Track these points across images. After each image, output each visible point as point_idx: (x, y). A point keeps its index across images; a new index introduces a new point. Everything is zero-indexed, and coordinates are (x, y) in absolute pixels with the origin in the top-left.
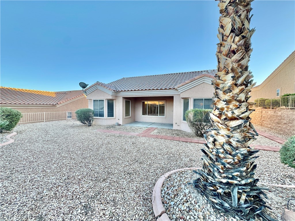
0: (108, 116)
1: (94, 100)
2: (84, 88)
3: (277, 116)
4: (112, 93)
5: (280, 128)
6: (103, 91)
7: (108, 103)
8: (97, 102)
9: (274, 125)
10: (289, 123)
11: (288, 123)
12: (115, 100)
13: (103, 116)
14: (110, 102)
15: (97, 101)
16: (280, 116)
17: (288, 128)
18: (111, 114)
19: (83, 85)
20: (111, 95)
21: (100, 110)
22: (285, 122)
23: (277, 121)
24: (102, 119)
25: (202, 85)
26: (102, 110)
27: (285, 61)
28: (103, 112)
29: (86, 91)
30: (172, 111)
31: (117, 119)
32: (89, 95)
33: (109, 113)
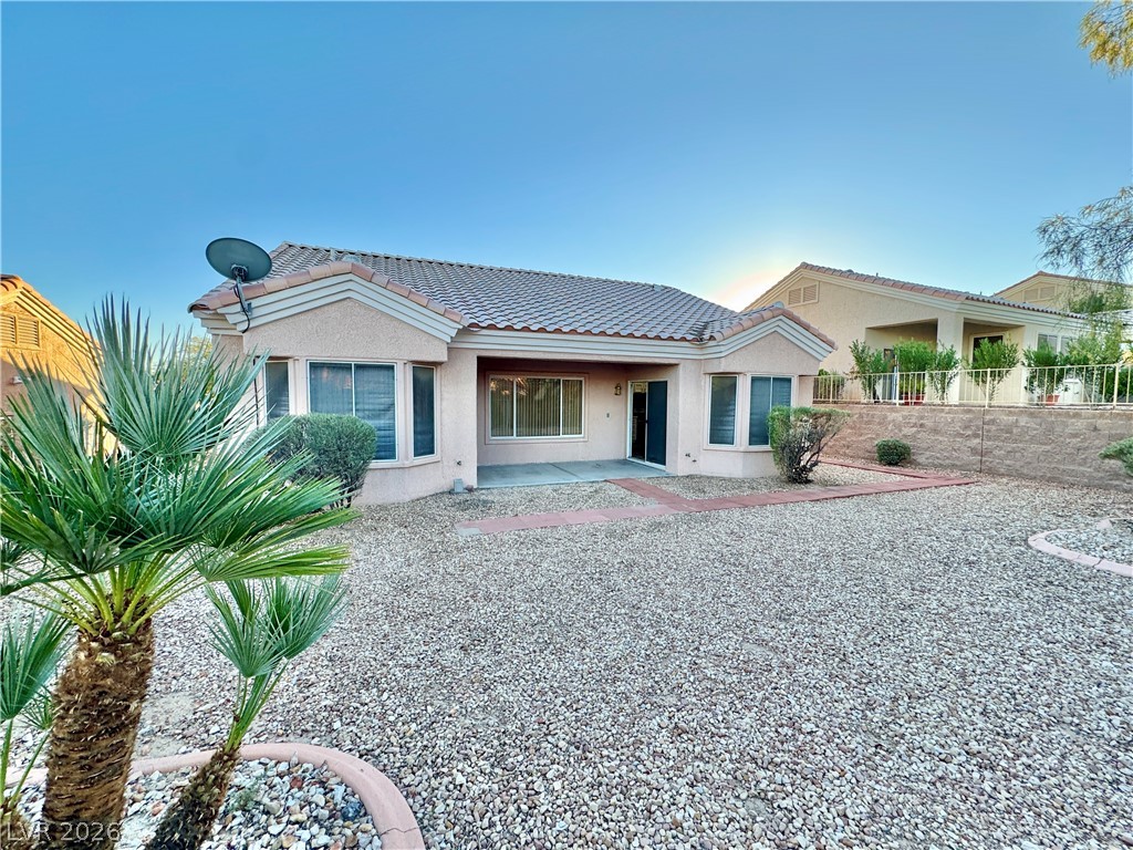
0: (417, 454)
7: (415, 383)
12: (439, 368)
13: (392, 456)
14: (423, 376)
18: (424, 437)
24: (377, 474)
25: (771, 337)
26: (387, 422)
28: (387, 432)
29: (254, 303)
30: (608, 415)
31: (445, 463)
32: (266, 327)
33: (419, 437)
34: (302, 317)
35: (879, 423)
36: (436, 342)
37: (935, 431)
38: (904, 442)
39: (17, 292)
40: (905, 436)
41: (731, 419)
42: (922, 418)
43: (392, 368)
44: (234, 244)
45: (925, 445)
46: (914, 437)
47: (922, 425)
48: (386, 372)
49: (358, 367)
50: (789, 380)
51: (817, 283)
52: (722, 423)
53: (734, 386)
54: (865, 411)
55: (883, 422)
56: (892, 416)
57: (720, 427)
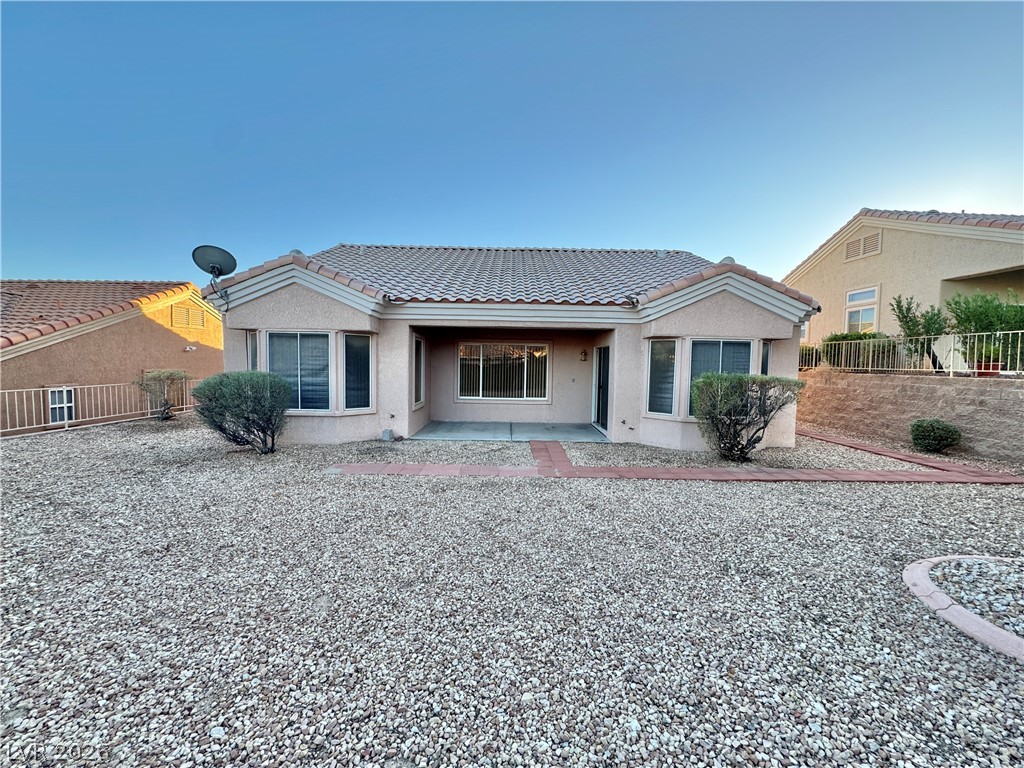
0: (349, 405)
1: (275, 331)
2: (221, 273)
3: (833, 392)
4: (373, 306)
5: (842, 422)
6: (326, 293)
7: (348, 348)
8: (293, 341)
9: (826, 414)
10: (871, 407)
11: (866, 407)
12: (375, 336)
13: (327, 407)
14: (357, 343)
15: (294, 336)
16: (844, 391)
17: (868, 421)
18: (358, 393)
19: (216, 260)
20: (370, 313)
21: (304, 379)
22: (859, 405)
23: (834, 403)
24: (316, 420)
25: (720, 297)
26: (319, 380)
27: (821, 247)
28: (321, 388)
29: (230, 291)
30: (574, 380)
31: (382, 415)
32: (239, 308)
33: (352, 392)
34: (263, 299)
35: (926, 399)
36: (360, 315)
37: (1000, 411)
38: (954, 424)
39: (189, 292)
40: (960, 416)
41: (669, 386)
42: (982, 393)
43: (327, 336)
44: (209, 250)
45: (987, 429)
46: (971, 418)
47: (982, 403)
48: (321, 340)
49: (303, 336)
50: (747, 345)
51: (880, 231)
52: (661, 390)
53: (672, 351)
54: (909, 383)
55: (931, 396)
56: (942, 390)
57: (659, 395)
